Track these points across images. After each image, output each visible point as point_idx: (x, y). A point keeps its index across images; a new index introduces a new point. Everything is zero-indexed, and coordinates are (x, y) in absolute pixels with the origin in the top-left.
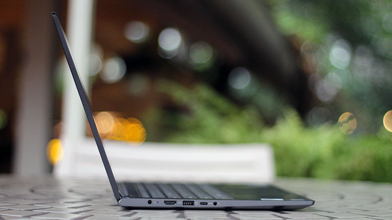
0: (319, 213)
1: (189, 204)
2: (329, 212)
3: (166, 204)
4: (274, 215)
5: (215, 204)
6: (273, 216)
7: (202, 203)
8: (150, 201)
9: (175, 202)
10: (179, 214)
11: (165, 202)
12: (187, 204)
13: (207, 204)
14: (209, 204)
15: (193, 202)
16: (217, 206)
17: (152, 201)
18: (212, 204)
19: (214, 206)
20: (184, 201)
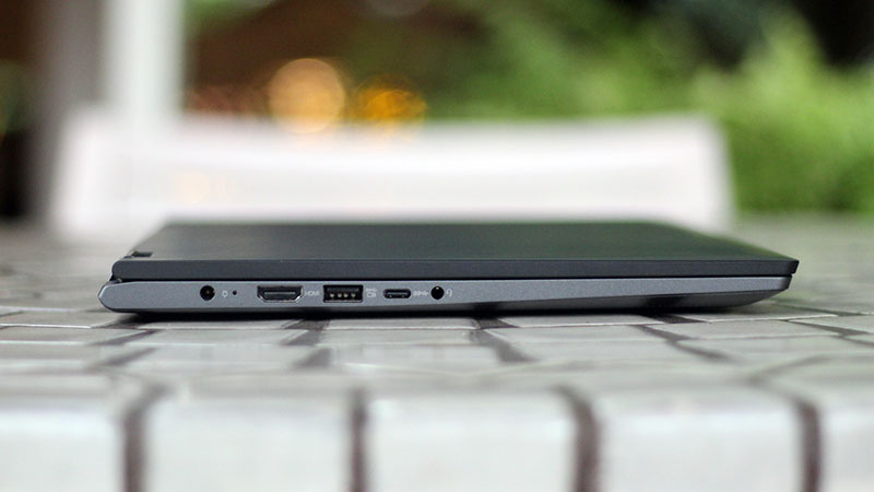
0: (806, 318)
1: (349, 298)
2: (841, 314)
3: (266, 299)
4: (643, 327)
5: (437, 293)
6: (638, 331)
7: (389, 294)
8: (211, 289)
9: (297, 291)
10: (306, 331)
11: (261, 291)
12: (343, 298)
13: (407, 294)
14: (415, 294)
15: (361, 287)
16: (442, 301)
17: (216, 291)
18: (427, 293)
19: (432, 301)
20: (325, 287)
